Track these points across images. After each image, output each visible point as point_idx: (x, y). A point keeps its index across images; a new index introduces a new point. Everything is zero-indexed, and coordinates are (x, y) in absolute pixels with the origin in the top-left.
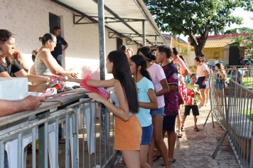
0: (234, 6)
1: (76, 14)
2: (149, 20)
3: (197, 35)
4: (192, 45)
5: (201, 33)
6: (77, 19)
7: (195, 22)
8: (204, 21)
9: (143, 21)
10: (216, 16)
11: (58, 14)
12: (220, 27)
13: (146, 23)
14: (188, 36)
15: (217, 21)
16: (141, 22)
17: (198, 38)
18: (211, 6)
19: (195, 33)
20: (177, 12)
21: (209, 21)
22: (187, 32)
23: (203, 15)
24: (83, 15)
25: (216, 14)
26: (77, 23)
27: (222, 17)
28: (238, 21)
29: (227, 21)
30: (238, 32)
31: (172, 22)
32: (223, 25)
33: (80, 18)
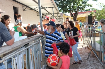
1: (24, 6)
2: (55, 7)
3: (74, 12)
4: (72, 16)
5: (75, 11)
6: (24, 8)
7: (72, 7)
8: (76, 6)
9: (53, 8)
10: (81, 4)
11: (16, 7)
12: (83, 9)
14: (70, 13)
15: (82, 6)
16: (52, 8)
17: (74, 14)
19: (73, 11)
20: (65, 3)
21: (78, 6)
22: (70, 11)
23: (76, 4)
24: (27, 7)
25: (81, 3)
26: (24, 10)
27: (84, 4)
28: (91, 6)
29: (86, 6)
30: (91, 10)
31: (63, 8)
32: (84, 7)
33: (25, 8)
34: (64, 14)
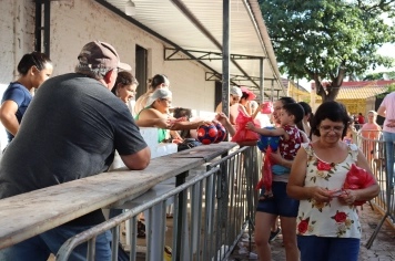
0: (382, 40)
1: (168, 45)
2: (268, 58)
3: (326, 81)
4: (319, 94)
5: (332, 77)
6: (169, 53)
7: (324, 62)
8: (337, 60)
9: (261, 59)
10: (354, 55)
11: (145, 46)
12: (359, 71)
13: (265, 61)
14: (313, 81)
15: (357, 61)
16: (259, 61)
17: (328, 86)
18: (348, 40)
19: (323, 77)
20: (299, 47)
21: (344, 61)
22: (313, 76)
23: (336, 52)
24: (178, 48)
25: (354, 51)
26: (168, 59)
27: (364, 56)
28: (387, 63)
29: (371, 62)
30: (385, 77)
31: (291, 61)
32: (365, 67)
33: (172, 52)
34: (292, 83)
